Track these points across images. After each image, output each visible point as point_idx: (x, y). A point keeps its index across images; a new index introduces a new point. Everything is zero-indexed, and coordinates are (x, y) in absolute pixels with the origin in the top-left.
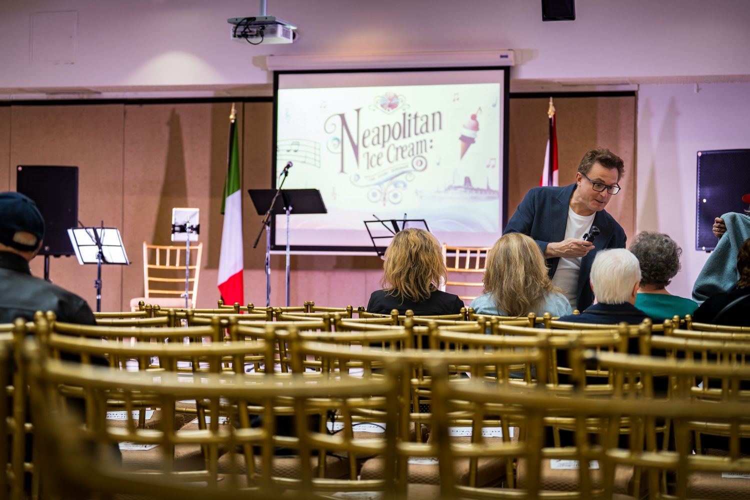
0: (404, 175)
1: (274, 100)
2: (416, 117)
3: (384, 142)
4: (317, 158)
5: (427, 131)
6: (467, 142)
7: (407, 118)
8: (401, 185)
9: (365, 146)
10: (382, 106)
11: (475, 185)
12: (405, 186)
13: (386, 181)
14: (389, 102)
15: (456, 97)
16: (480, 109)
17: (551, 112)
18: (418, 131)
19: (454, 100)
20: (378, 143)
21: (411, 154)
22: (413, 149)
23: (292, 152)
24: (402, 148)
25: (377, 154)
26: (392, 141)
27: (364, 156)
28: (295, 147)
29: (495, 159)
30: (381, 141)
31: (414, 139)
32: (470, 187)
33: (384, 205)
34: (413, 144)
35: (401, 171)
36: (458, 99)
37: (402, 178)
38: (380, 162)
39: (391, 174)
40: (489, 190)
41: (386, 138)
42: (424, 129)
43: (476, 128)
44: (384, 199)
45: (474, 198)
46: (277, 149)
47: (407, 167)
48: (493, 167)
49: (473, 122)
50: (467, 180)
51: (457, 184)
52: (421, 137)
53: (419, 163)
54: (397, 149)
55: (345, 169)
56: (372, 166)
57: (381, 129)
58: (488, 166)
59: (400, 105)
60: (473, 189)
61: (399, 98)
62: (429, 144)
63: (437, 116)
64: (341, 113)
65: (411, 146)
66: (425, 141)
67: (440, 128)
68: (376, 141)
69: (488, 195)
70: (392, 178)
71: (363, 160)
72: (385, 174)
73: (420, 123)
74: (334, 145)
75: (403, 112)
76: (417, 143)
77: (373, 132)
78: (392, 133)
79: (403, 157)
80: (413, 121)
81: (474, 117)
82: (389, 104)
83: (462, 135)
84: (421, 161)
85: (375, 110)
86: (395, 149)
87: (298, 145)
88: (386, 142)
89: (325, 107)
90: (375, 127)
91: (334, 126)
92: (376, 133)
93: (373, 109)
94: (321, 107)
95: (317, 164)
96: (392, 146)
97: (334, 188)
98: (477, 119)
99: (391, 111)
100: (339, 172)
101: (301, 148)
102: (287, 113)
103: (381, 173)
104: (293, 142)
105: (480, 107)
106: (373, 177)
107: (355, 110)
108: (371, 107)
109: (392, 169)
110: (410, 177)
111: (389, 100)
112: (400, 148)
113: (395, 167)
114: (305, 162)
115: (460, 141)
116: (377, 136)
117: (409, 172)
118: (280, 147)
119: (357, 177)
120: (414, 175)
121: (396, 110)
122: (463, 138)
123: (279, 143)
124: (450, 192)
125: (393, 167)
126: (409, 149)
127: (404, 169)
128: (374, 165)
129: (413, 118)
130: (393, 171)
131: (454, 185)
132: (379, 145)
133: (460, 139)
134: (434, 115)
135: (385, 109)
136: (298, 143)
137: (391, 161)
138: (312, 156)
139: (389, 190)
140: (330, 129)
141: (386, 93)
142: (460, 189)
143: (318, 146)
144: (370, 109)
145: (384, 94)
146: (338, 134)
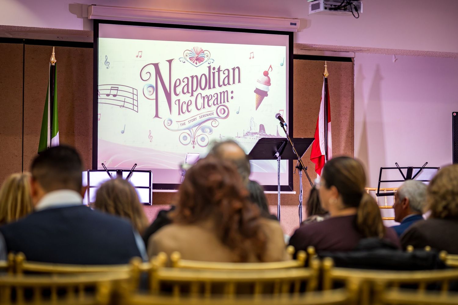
0: (210, 121)
1: (94, 46)
2: (219, 70)
3: (192, 91)
4: (135, 103)
5: (229, 84)
6: (261, 94)
7: (212, 71)
8: (208, 131)
9: (176, 94)
10: (190, 59)
11: (267, 132)
12: (211, 131)
13: (195, 126)
14: (196, 55)
15: (252, 55)
16: (271, 67)
17: (326, 74)
18: (221, 83)
19: (250, 58)
20: (188, 92)
21: (215, 103)
22: (217, 98)
23: (111, 97)
24: (208, 97)
25: (186, 103)
26: (199, 90)
27: (176, 104)
28: (114, 92)
29: (283, 110)
30: (190, 91)
31: (218, 90)
32: (264, 134)
33: (194, 147)
34: (217, 94)
35: (207, 117)
36: (253, 57)
37: (208, 124)
38: (190, 109)
39: (199, 120)
41: (194, 89)
42: (226, 82)
43: (268, 83)
44: (194, 142)
46: (98, 93)
47: (213, 114)
49: (266, 77)
50: (262, 127)
51: (253, 131)
52: (224, 89)
53: (223, 111)
54: (204, 98)
55: (160, 115)
56: (183, 113)
57: (190, 79)
59: (206, 59)
60: (266, 135)
61: (205, 52)
62: (230, 95)
63: (237, 71)
64: (155, 62)
65: (216, 96)
66: (227, 91)
67: (239, 82)
68: (185, 90)
70: (200, 124)
71: (175, 107)
72: (194, 120)
73: (222, 76)
74: (150, 92)
75: (209, 65)
76: (221, 93)
77: (183, 82)
78: (199, 83)
79: (209, 106)
80: (216, 74)
81: (266, 74)
82: (197, 58)
83: (257, 89)
84: (224, 109)
85: (185, 62)
86: (202, 98)
87: (118, 90)
88: (195, 91)
89: (141, 57)
90: (185, 77)
91: (149, 74)
92: (186, 82)
93: (184, 62)
94: (137, 57)
95: (135, 108)
96: (200, 95)
97: (150, 131)
98: (269, 75)
99: (198, 64)
100: (154, 116)
101: (119, 93)
102: (107, 60)
103: (191, 119)
104: (112, 87)
105: (271, 65)
106: (184, 122)
107: (167, 61)
108: (181, 59)
109: (200, 115)
110: (215, 123)
111: (197, 54)
112: (206, 97)
113: (202, 115)
114: (124, 107)
115: (255, 93)
116: (186, 85)
117: (214, 119)
118: (100, 92)
119: (170, 122)
120: (218, 121)
121: (203, 64)
122: (257, 91)
123: (99, 88)
124: (248, 137)
125: (201, 114)
126: (214, 98)
127: (210, 116)
128: (184, 112)
129: (217, 71)
130: (201, 117)
131: (250, 132)
132: (188, 94)
133: (255, 91)
134: (234, 69)
135: (194, 62)
136: (117, 89)
137: (199, 108)
138: (131, 101)
139: (197, 134)
140: (146, 77)
141: (194, 48)
142: (256, 135)
143: (135, 92)
144: (181, 61)
145: (193, 48)
146: (152, 82)
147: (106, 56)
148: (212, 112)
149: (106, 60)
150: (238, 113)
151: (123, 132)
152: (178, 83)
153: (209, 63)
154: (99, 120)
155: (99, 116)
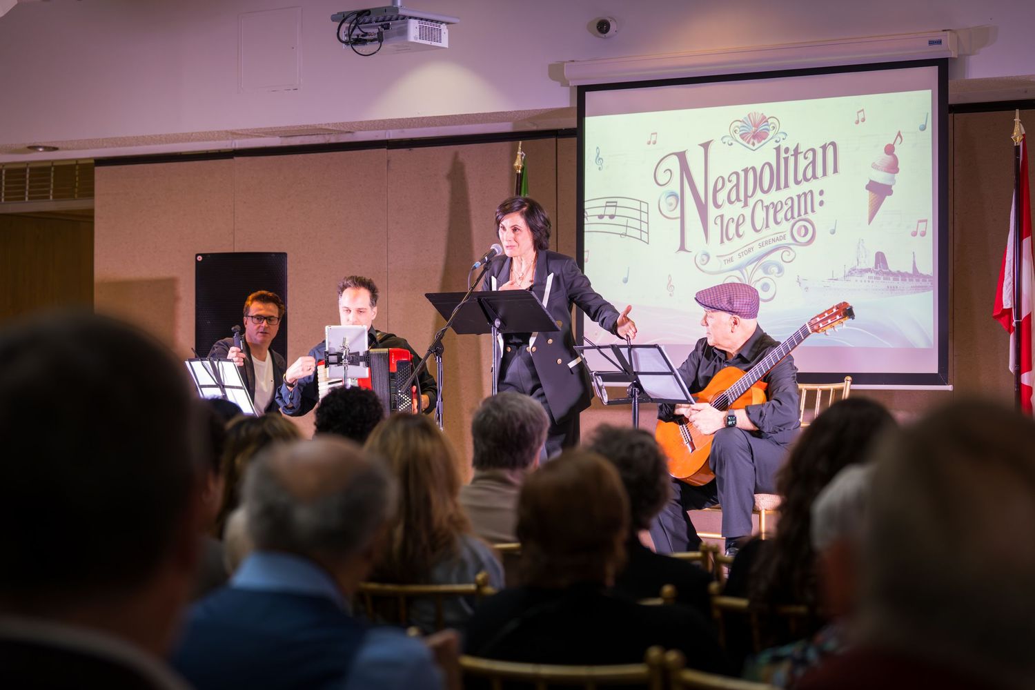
0: (779, 253)
1: (577, 133)
2: (796, 152)
3: (746, 197)
4: (644, 227)
5: (814, 176)
6: (879, 192)
7: (783, 155)
8: (775, 269)
9: (717, 206)
10: (742, 136)
11: (893, 267)
12: (781, 270)
13: (750, 263)
14: (754, 129)
15: (861, 115)
16: (899, 134)
17: (1018, 135)
18: (800, 177)
19: (857, 122)
20: (738, 199)
21: (789, 215)
22: (792, 207)
23: (606, 219)
24: (775, 206)
25: (735, 220)
26: (759, 193)
27: (716, 224)
28: (610, 211)
29: (926, 221)
30: (742, 197)
31: (794, 190)
32: (884, 270)
34: (792, 199)
35: (773, 245)
36: (864, 120)
37: (776, 257)
38: (741, 231)
39: (757, 251)
40: (916, 274)
41: (750, 193)
42: (809, 174)
43: (893, 168)
45: (893, 289)
46: (585, 214)
47: (784, 237)
48: (923, 234)
49: (889, 156)
50: (880, 258)
51: (863, 266)
52: (805, 187)
53: (803, 231)
54: (767, 208)
55: (687, 246)
56: (729, 239)
57: (742, 174)
58: (914, 234)
59: (771, 133)
60: (890, 273)
61: (770, 121)
62: (817, 199)
63: (830, 150)
64: (679, 150)
65: (789, 202)
66: (811, 192)
67: (835, 171)
68: (733, 197)
69: (914, 283)
70: (760, 258)
71: (715, 230)
72: (749, 251)
73: (803, 163)
74: (671, 205)
75: (777, 145)
76: (799, 197)
77: (730, 181)
78: (758, 181)
79: (777, 223)
80: (792, 160)
81: (890, 150)
82: (754, 133)
83: (871, 181)
84: (805, 227)
85: (732, 144)
86: (765, 209)
87: (616, 206)
88: (750, 197)
89: (655, 143)
90: (731, 172)
91: (669, 173)
92: (734, 181)
93: (730, 143)
94: (649, 143)
95: (645, 237)
96: (760, 203)
97: (670, 276)
98: (895, 153)
99: (757, 145)
100: (678, 249)
101: (619, 211)
102: (598, 154)
103: (743, 250)
104: (607, 202)
105: (899, 132)
106: (730, 256)
107: (701, 145)
108: (725, 140)
109: (760, 242)
110: (789, 255)
111: (755, 126)
112: (771, 206)
113: (764, 240)
114: (626, 235)
115: (868, 191)
116: (735, 188)
117: (786, 247)
118: (589, 211)
119: (705, 258)
120: (794, 252)
121: (766, 142)
122: (873, 187)
123: (587, 205)
124: (853, 279)
125: (761, 239)
126: (785, 208)
127: (778, 243)
128: (730, 237)
129: (792, 155)
130: (761, 246)
131: (858, 267)
132: (738, 203)
133: (868, 187)
134: (824, 148)
135: (748, 143)
136: (615, 204)
137: (758, 228)
138: (636, 224)
139: (756, 277)
140: (663, 178)
141: (749, 115)
142: (869, 274)
143: (644, 208)
144: (724, 143)
145: (746, 116)
146: (675, 187)
147: (598, 148)
148: (782, 235)
149: (598, 156)
150: (833, 232)
151: (626, 281)
152: (720, 185)
153: (776, 141)
154: (587, 261)
155: (586, 254)
